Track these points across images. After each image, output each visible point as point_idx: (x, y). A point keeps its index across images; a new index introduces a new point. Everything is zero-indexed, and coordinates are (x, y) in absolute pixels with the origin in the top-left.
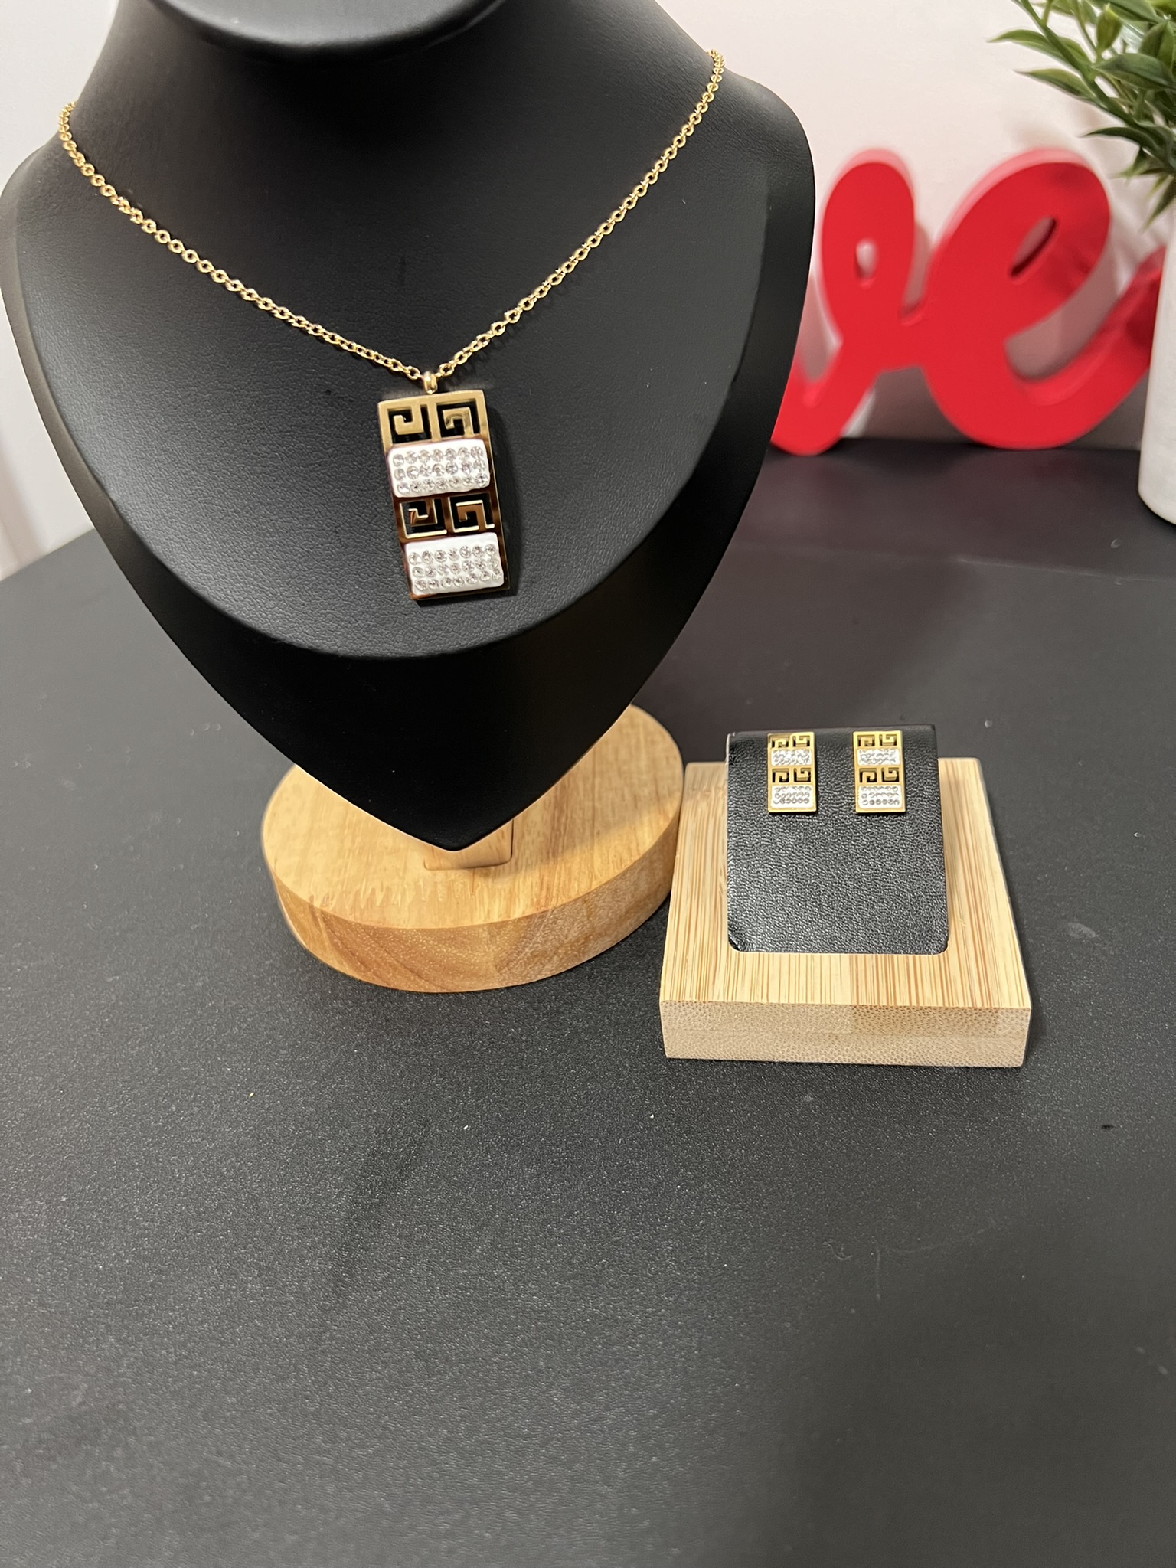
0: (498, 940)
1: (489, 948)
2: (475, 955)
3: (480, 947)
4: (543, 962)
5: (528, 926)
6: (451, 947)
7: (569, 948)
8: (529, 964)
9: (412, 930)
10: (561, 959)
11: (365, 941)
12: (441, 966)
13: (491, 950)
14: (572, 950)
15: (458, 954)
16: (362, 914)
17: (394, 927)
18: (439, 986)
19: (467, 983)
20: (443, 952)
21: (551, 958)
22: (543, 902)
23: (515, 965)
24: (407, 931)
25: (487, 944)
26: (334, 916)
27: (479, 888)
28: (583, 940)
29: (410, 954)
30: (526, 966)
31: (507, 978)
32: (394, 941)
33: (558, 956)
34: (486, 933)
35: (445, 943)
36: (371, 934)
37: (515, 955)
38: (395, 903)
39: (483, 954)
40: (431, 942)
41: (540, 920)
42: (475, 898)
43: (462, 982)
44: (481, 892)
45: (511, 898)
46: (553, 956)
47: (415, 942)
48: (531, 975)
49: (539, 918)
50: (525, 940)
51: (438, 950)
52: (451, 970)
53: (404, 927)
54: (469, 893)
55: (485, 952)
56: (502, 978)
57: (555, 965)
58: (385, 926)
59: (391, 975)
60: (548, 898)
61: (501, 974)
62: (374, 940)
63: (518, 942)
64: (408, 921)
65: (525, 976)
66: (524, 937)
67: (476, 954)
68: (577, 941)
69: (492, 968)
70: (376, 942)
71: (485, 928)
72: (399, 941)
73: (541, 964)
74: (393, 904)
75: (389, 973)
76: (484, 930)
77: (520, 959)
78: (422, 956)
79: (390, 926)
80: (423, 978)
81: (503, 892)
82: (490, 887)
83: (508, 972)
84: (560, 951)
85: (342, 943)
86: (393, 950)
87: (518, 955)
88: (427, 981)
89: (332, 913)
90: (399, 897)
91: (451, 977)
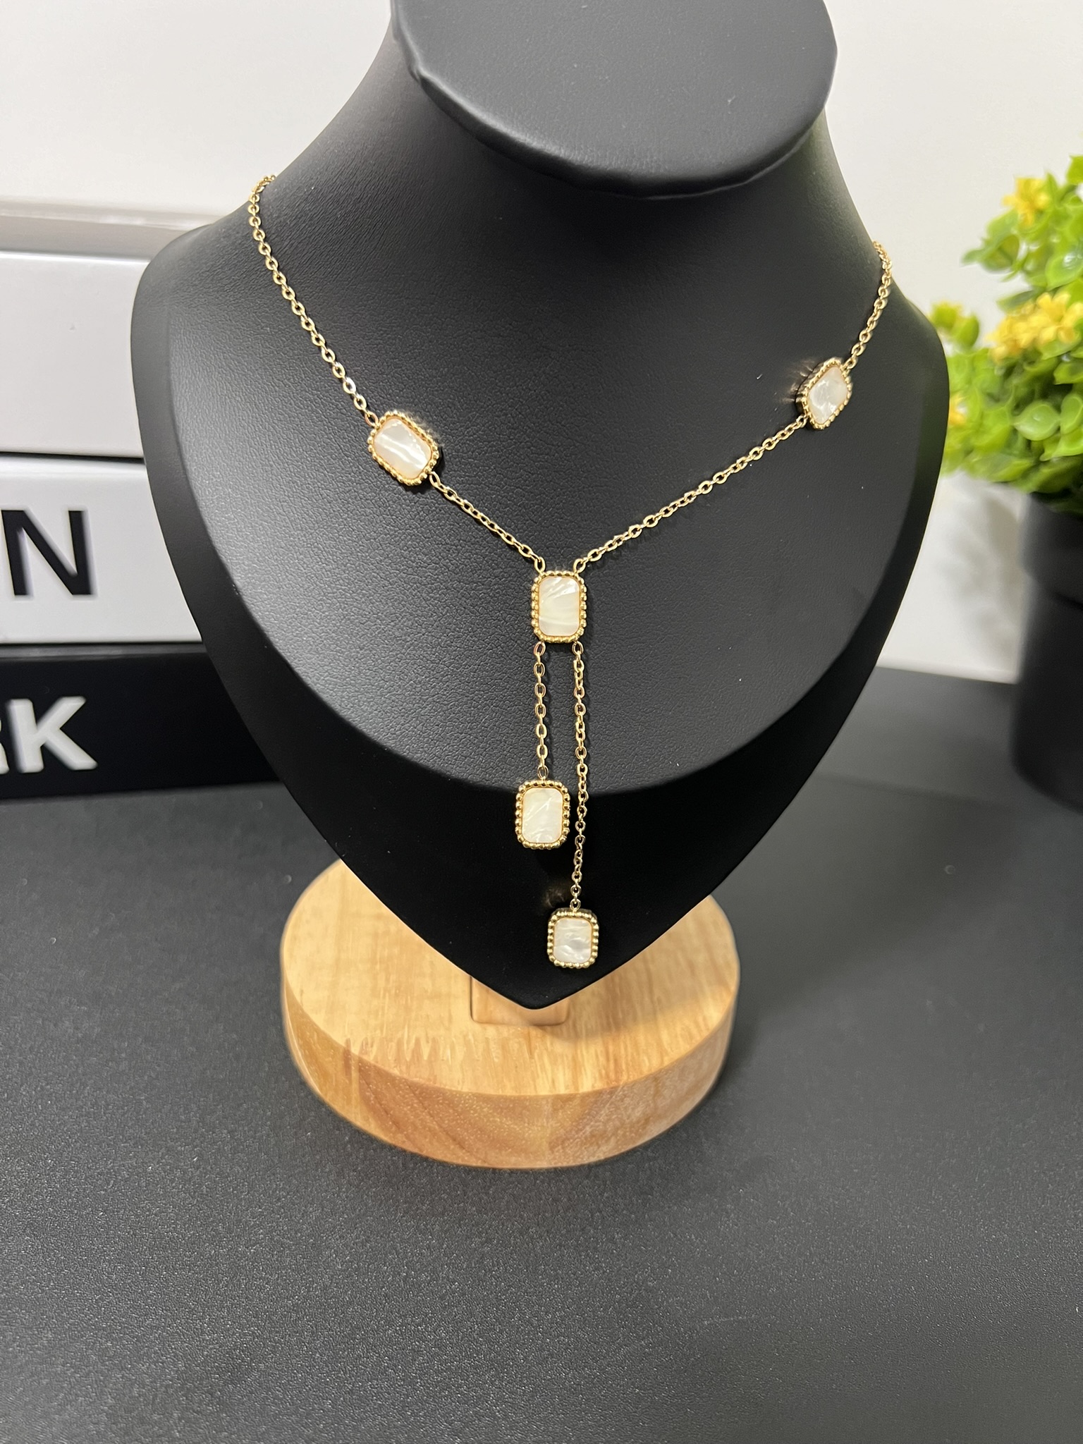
0: (560, 1114)
1: (548, 1122)
2: (530, 1129)
3: (538, 1121)
4: (600, 1142)
5: (596, 1102)
6: (506, 1117)
7: (628, 1130)
8: (585, 1144)
9: (467, 1094)
10: (618, 1140)
11: (406, 1098)
12: (489, 1137)
13: (549, 1124)
14: (631, 1132)
15: (512, 1126)
16: (408, 1068)
17: (447, 1087)
18: (479, 1159)
19: (513, 1159)
20: (495, 1122)
21: (609, 1139)
22: (612, 1076)
23: (571, 1143)
24: (461, 1094)
25: (547, 1118)
26: (375, 1066)
27: (537, 1051)
28: (643, 1122)
29: (457, 1119)
30: (581, 1146)
31: (557, 1157)
32: (442, 1104)
33: (616, 1137)
34: (550, 1105)
35: (502, 1112)
36: (417, 1092)
37: (573, 1132)
38: (445, 1058)
39: (539, 1128)
40: (485, 1110)
41: (609, 1096)
42: (535, 1062)
43: (508, 1158)
44: (541, 1057)
45: (576, 1067)
46: (611, 1136)
47: (467, 1107)
48: (584, 1156)
49: (608, 1094)
50: (588, 1117)
51: (491, 1119)
52: (500, 1143)
53: (459, 1089)
54: (527, 1055)
55: (542, 1126)
56: (552, 1157)
57: (610, 1147)
58: (436, 1085)
59: (427, 1140)
60: (618, 1071)
61: (553, 1152)
62: (418, 1099)
63: (580, 1119)
64: (463, 1082)
65: (578, 1157)
66: (589, 1114)
67: (532, 1128)
68: (638, 1122)
69: (545, 1146)
70: (420, 1102)
71: (549, 1100)
72: (449, 1105)
73: (597, 1144)
74: (443, 1060)
75: (426, 1138)
76: (548, 1102)
77: (578, 1138)
78: (470, 1123)
79: (442, 1086)
80: (464, 1148)
81: (565, 1058)
82: (549, 1050)
83: (561, 1151)
84: (619, 1132)
85: (376, 1098)
86: (438, 1113)
87: (577, 1132)
88: (469, 1152)
89: (373, 1062)
90: (449, 1052)
91: (497, 1151)
